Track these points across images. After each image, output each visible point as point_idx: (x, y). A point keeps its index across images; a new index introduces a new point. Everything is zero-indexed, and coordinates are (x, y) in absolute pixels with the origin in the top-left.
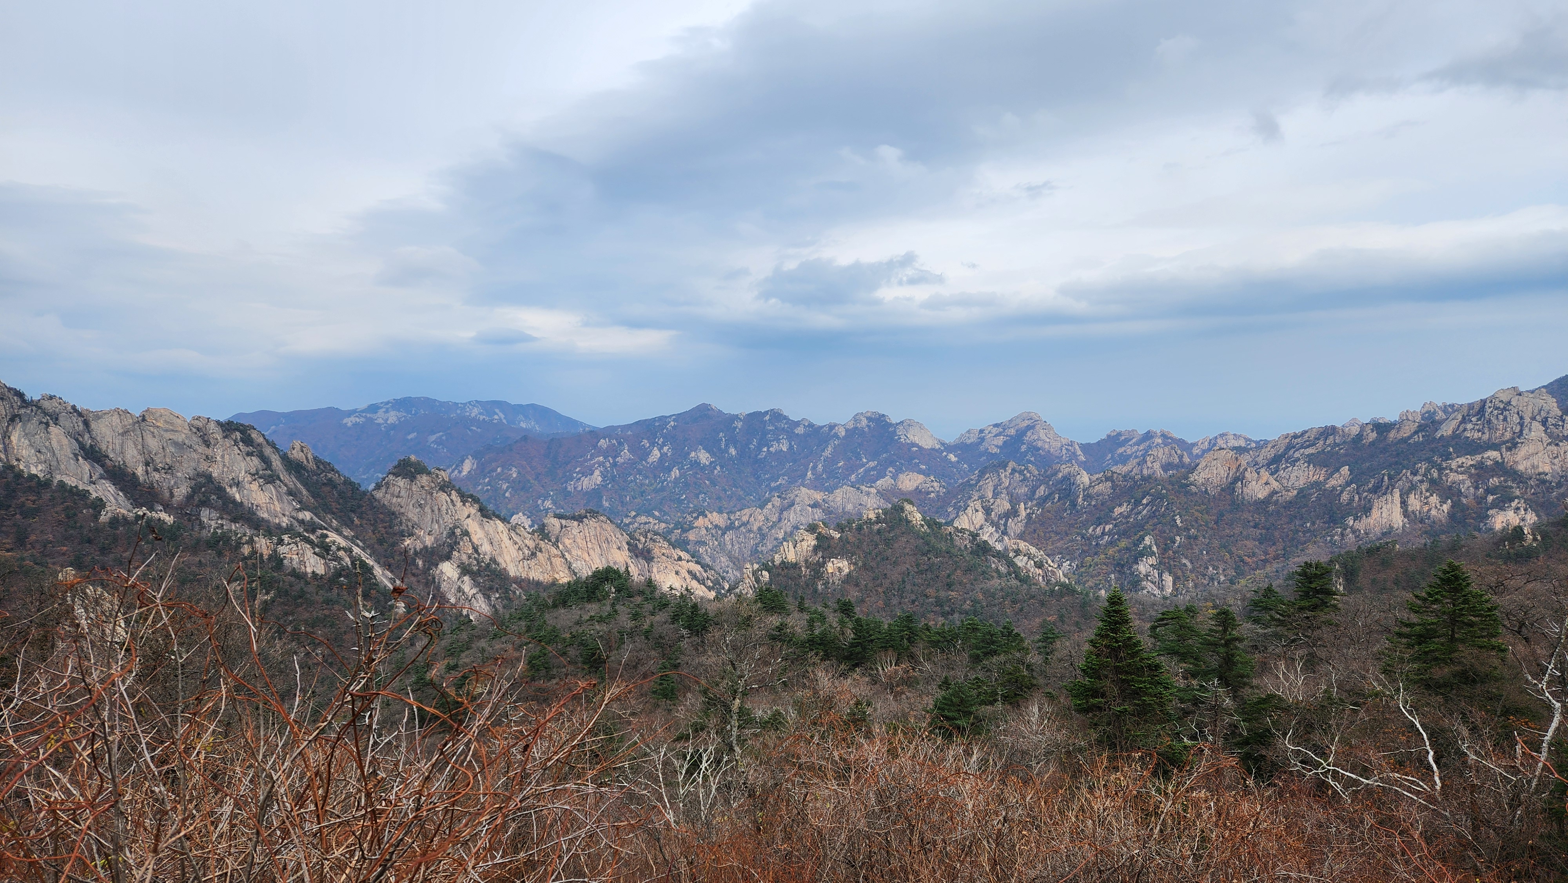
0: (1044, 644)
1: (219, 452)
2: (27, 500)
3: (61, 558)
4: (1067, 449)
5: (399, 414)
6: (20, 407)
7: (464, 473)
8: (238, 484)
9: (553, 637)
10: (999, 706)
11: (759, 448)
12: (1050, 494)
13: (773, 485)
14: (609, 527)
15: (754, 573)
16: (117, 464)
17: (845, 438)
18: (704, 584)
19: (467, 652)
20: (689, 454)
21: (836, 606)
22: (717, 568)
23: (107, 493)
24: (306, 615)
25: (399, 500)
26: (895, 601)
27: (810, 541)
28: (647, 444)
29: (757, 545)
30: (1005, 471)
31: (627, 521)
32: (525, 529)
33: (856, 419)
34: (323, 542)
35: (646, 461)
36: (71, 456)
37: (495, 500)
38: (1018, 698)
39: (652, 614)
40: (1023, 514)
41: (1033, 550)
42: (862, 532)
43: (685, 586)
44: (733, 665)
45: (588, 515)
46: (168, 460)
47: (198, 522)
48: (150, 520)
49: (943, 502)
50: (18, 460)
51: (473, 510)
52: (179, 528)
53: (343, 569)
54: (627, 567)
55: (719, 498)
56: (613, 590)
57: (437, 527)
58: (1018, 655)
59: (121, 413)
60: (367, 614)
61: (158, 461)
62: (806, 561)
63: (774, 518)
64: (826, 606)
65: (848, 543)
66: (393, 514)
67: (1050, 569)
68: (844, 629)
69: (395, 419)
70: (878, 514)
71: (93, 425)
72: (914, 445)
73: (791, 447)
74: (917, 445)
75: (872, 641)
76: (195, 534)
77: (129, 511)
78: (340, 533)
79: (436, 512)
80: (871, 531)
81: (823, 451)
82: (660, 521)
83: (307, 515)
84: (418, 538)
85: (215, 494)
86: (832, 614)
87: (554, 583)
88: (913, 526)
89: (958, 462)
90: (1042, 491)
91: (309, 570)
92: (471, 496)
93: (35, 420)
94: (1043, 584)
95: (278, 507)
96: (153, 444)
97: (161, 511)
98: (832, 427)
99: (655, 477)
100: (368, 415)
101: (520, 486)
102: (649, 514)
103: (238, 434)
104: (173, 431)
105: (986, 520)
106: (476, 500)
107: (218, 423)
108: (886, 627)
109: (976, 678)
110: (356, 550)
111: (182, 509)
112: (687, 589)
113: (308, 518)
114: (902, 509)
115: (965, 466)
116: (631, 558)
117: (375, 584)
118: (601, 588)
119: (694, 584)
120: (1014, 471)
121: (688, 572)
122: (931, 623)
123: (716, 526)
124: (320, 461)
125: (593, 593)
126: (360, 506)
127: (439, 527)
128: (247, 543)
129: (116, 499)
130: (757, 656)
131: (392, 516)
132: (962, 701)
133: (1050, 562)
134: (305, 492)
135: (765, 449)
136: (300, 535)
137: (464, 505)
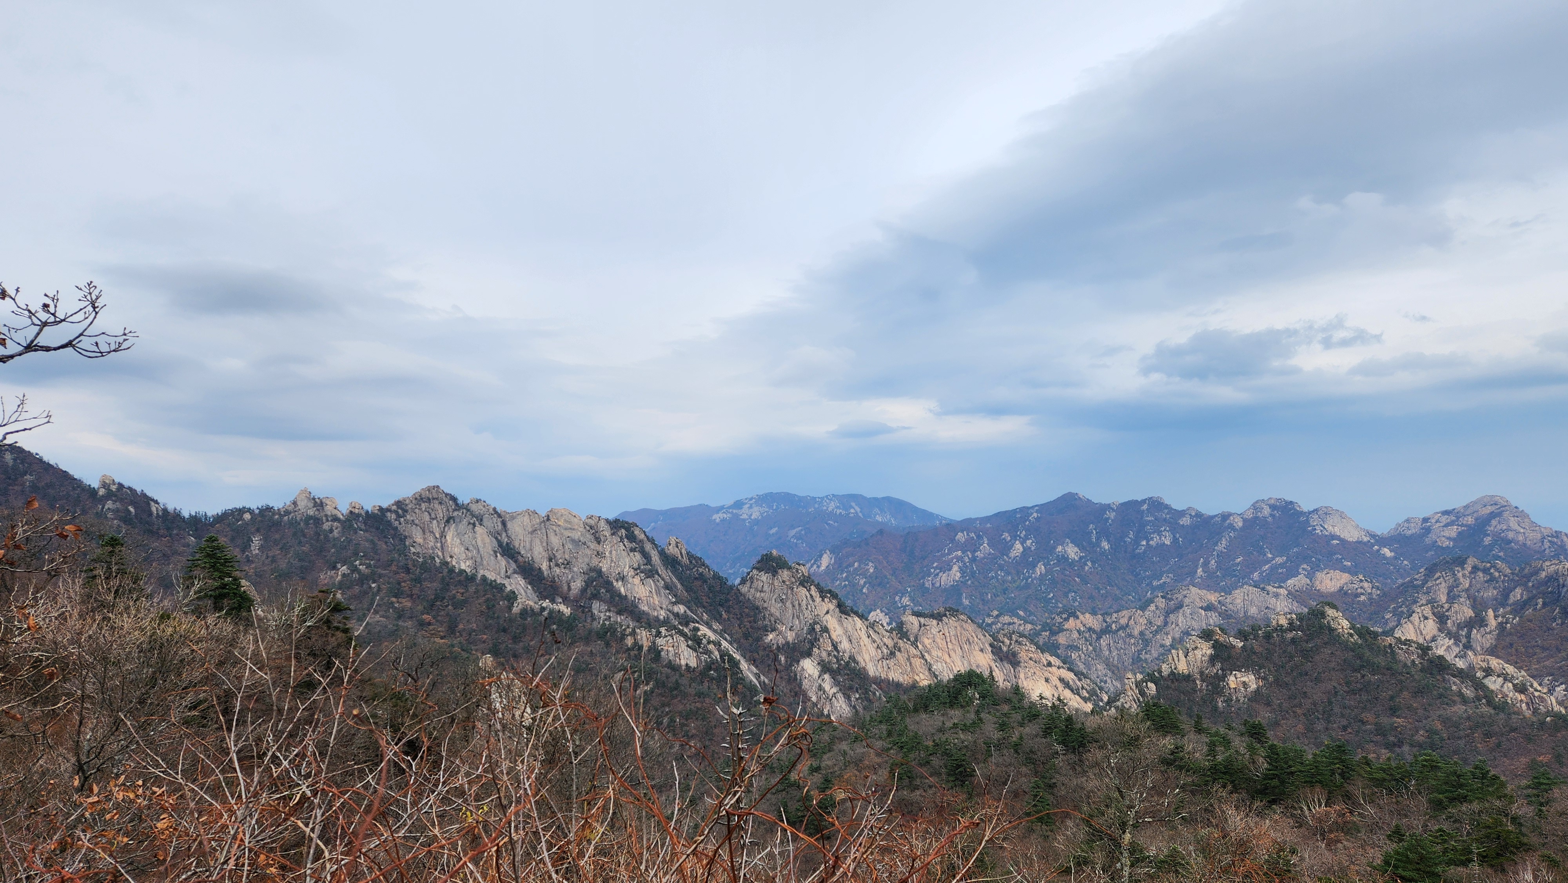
0: (1535, 792)
1: (608, 548)
2: (457, 592)
3: (482, 646)
4: (1550, 541)
5: (762, 510)
6: (454, 510)
7: (823, 568)
8: (622, 578)
9: (915, 743)
10: (1475, 868)
11: (1137, 542)
12: (1530, 599)
13: (1155, 583)
14: (970, 627)
15: (1138, 684)
16: (527, 560)
17: (1242, 529)
18: (1079, 695)
19: (828, 755)
20: (1055, 548)
21: (1243, 729)
22: (1093, 677)
23: (518, 586)
24: (681, 707)
25: (762, 595)
26: (1319, 726)
27: (1205, 650)
28: (1006, 536)
29: (1139, 652)
30: (1463, 569)
31: (989, 620)
32: (883, 626)
33: (1255, 507)
34: (695, 635)
35: (1007, 556)
36: (492, 553)
37: (853, 595)
38: (1502, 859)
39: (1022, 725)
40: (1493, 623)
41: (1510, 669)
42: (1272, 641)
43: (1056, 695)
44: (1120, 792)
45: (948, 613)
46: (567, 556)
47: (590, 613)
48: (551, 612)
49: (1378, 606)
50: (451, 557)
51: (832, 606)
52: (575, 619)
53: (713, 662)
54: (991, 672)
55: (1091, 597)
56: (977, 696)
57: (797, 622)
58: (1498, 803)
59: (531, 513)
60: (735, 711)
61: (559, 557)
62: (1201, 673)
63: (1159, 622)
64: (1230, 728)
65: (1255, 653)
66: (757, 608)
67: (1537, 694)
68: (1256, 757)
69: (758, 514)
70: (1291, 619)
71: (509, 525)
72: (1333, 537)
73: (1175, 540)
74: (1338, 538)
75: (1292, 773)
76: (588, 626)
77: (535, 603)
78: (710, 627)
79: (797, 607)
80: (1283, 640)
81: (1216, 544)
82: (1026, 622)
83: (681, 609)
84: (780, 633)
85: (604, 588)
86: (1238, 738)
87: (914, 686)
88: (1338, 635)
89: (1395, 558)
90: (1517, 594)
91: (683, 662)
92: (830, 592)
93: (465, 522)
94: (1528, 713)
95: (656, 600)
96: (555, 541)
97: (561, 603)
98: (1225, 516)
99: (1018, 573)
100: (734, 511)
101: (877, 581)
102: (1013, 613)
103: (623, 531)
104: (571, 529)
105: (1440, 630)
106: (834, 596)
107: (608, 521)
108: (1310, 757)
109: (1440, 830)
110: (725, 644)
111: (577, 601)
112: (1059, 699)
113: (682, 611)
114: (1323, 615)
115: (1406, 562)
116: (995, 661)
117: (741, 679)
118: (964, 693)
119: (1067, 694)
120: (1475, 569)
121: (1060, 679)
122: (1371, 756)
123: (1090, 629)
124: (692, 556)
125: (956, 698)
126: (727, 601)
127: (800, 622)
128: (630, 634)
129: (526, 592)
130: (1149, 784)
131: (756, 610)
132: (1422, 858)
133: (1536, 685)
134: (679, 586)
135: (1144, 543)
136: (675, 628)
137: (823, 600)
